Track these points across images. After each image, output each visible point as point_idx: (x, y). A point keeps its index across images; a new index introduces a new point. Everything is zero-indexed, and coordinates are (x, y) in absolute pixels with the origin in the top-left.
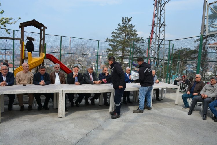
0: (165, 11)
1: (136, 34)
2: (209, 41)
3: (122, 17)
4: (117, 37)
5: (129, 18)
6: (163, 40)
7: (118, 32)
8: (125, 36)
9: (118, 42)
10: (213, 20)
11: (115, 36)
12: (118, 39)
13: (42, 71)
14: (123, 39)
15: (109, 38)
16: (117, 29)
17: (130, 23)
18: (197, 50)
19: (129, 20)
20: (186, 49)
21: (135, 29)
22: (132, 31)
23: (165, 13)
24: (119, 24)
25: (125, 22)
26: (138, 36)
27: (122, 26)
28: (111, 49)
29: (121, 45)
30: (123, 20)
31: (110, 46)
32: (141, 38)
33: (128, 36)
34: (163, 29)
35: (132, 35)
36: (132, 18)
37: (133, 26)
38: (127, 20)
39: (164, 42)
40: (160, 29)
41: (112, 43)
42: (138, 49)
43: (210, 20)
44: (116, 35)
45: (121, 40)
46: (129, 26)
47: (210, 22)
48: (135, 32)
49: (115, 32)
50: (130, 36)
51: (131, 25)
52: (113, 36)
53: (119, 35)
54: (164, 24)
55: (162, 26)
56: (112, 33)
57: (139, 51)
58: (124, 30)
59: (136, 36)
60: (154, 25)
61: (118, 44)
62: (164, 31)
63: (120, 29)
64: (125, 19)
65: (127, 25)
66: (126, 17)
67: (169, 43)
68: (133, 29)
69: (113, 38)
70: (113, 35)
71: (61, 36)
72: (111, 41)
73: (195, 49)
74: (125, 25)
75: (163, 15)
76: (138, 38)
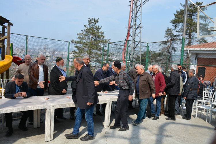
0: (141, 12)
1: (103, 36)
2: (173, 44)
3: (89, 18)
4: (83, 39)
5: (95, 19)
6: (139, 42)
7: (85, 33)
8: (92, 37)
9: (84, 44)
10: (177, 24)
11: (80, 38)
12: (84, 41)
13: (19, 82)
14: (89, 41)
15: (74, 40)
16: (83, 30)
17: (97, 24)
18: (162, 52)
19: (96, 21)
20: (152, 51)
21: (102, 31)
22: (99, 33)
23: (141, 14)
24: (85, 25)
25: (92, 23)
26: (105, 38)
27: (89, 27)
28: (77, 51)
29: (87, 47)
30: (90, 21)
31: (76, 48)
32: (108, 40)
33: (95, 38)
34: (140, 31)
35: (99, 37)
36: (98, 19)
37: (100, 28)
38: (93, 21)
39: (141, 44)
40: (135, 31)
41: (78, 45)
42: (105, 52)
43: (174, 24)
44: (82, 37)
45: (87, 42)
46: (96, 27)
47: (174, 27)
48: (102, 34)
49: (81, 34)
50: (96, 38)
51: (98, 27)
52: (79, 38)
53: (86, 37)
54: (140, 26)
55: (137, 28)
56: (78, 34)
57: (106, 54)
58: (91, 32)
59: (104, 38)
60: (130, 27)
61: (84, 47)
62: (140, 33)
63: (86, 30)
64: (91, 20)
65: (94, 27)
66: (93, 18)
67: (147, 46)
68: (100, 31)
69: (79, 40)
70: (78, 36)
71: (27, 36)
72: (77, 42)
73: (161, 52)
74: (91, 27)
75: (140, 17)
76: (105, 40)
